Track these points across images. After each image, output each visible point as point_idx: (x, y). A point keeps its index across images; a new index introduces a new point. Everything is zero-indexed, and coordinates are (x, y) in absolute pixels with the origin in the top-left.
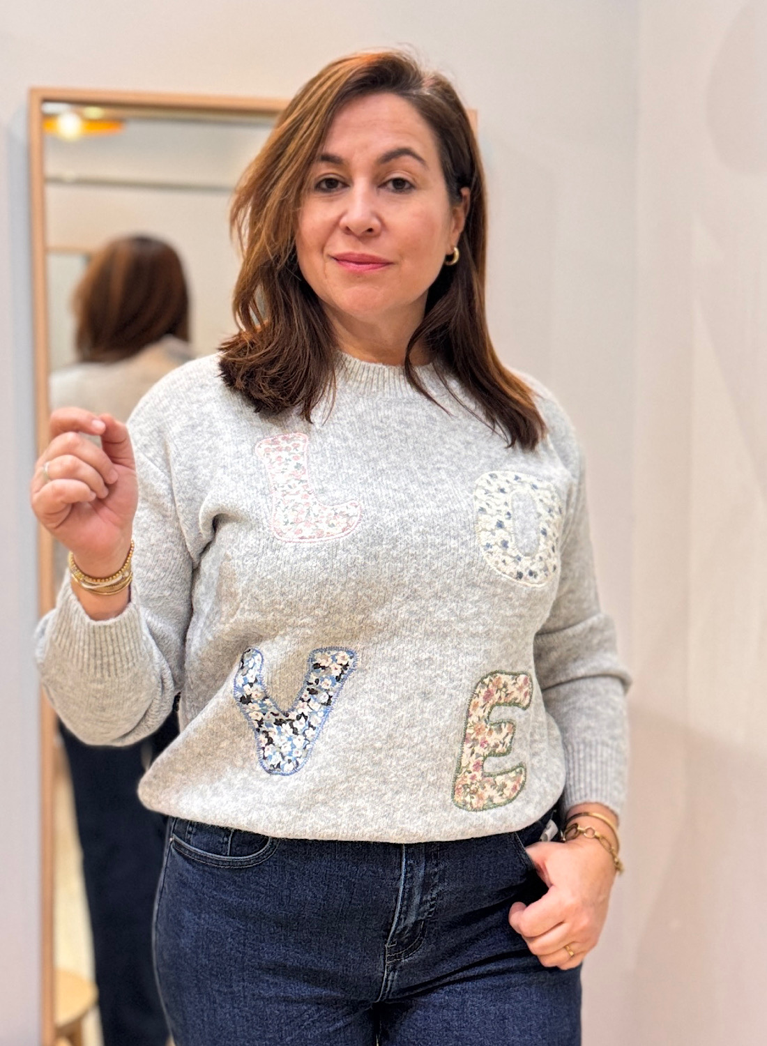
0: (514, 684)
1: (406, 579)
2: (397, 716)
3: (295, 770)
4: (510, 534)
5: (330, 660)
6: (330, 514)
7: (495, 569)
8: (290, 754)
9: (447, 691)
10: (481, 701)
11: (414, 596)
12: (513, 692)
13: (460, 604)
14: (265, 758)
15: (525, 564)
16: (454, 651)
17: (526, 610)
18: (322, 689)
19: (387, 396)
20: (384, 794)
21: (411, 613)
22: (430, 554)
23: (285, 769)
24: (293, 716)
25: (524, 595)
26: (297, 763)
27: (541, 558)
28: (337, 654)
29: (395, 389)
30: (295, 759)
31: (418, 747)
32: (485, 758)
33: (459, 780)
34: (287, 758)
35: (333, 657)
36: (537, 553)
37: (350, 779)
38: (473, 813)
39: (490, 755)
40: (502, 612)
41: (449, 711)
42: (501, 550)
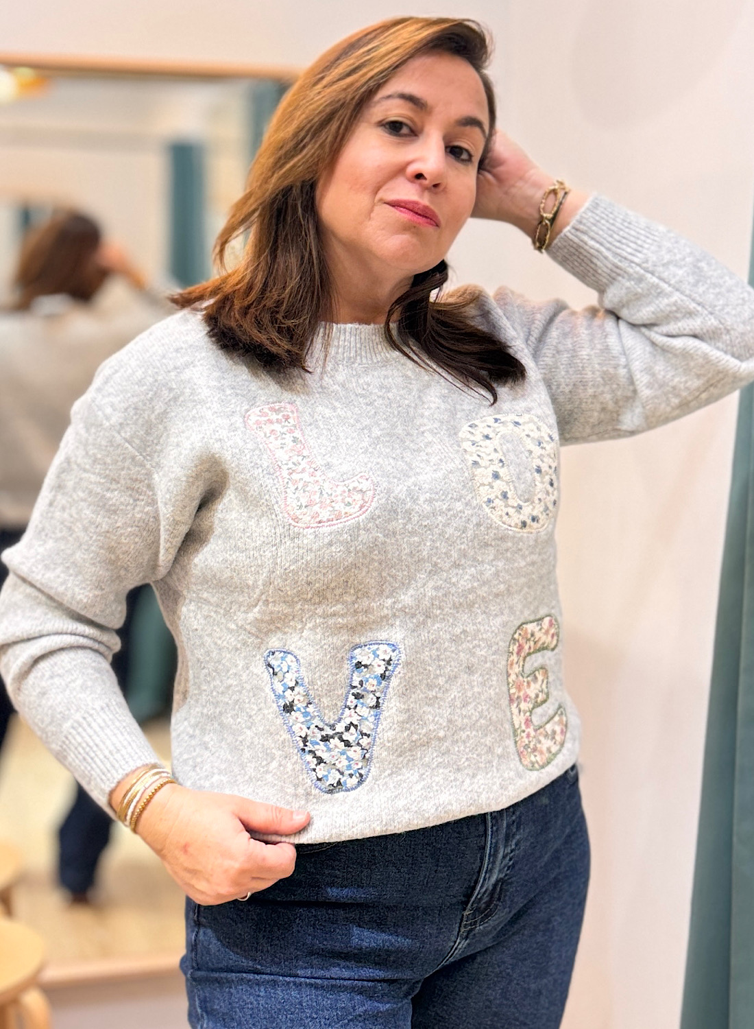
0: (540, 630)
1: (425, 553)
4: (507, 483)
5: (372, 656)
7: (501, 523)
10: (514, 658)
11: (435, 570)
12: (540, 638)
14: (319, 780)
15: (527, 510)
17: (537, 556)
18: (368, 692)
22: (441, 522)
26: (361, 775)
27: (540, 499)
28: (378, 649)
30: (357, 771)
32: (531, 712)
33: (519, 742)
34: (347, 773)
35: (374, 653)
36: (535, 495)
37: (424, 776)
39: (533, 708)
41: (495, 679)
42: (502, 503)
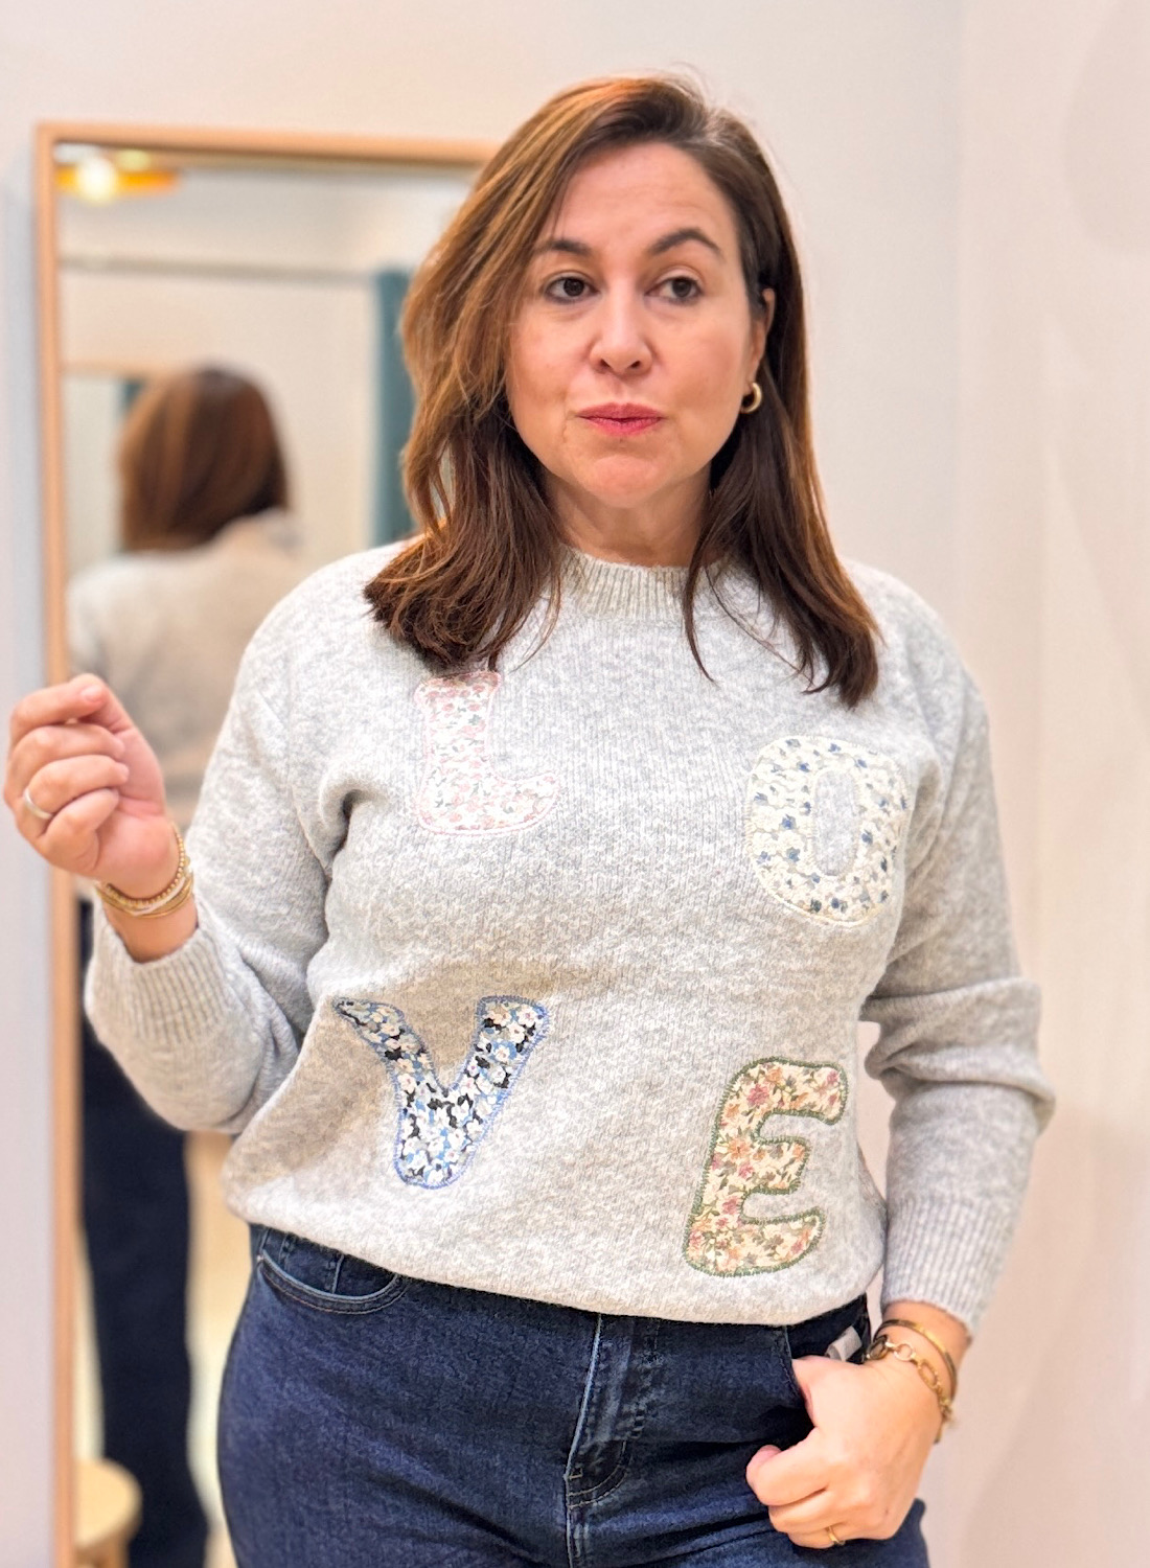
2: (602, 1117)
3: (445, 1183)
5: (509, 1016)
6: (509, 793)
7: (773, 893)
8: (441, 1156)
9: (685, 1084)
10: (743, 1103)
12: (806, 1094)
13: (715, 947)
14: (403, 1157)
16: (703, 1021)
18: (496, 1061)
19: (632, 616)
20: (574, 1235)
21: (635, 956)
23: (430, 1182)
24: (453, 1097)
25: (821, 938)
28: (519, 1009)
29: (647, 606)
30: (448, 1164)
31: (633, 1168)
33: (698, 1224)
35: (513, 1012)
36: (851, 870)
38: (718, 1278)
40: (783, 963)
41: (686, 1115)
42: (786, 865)
